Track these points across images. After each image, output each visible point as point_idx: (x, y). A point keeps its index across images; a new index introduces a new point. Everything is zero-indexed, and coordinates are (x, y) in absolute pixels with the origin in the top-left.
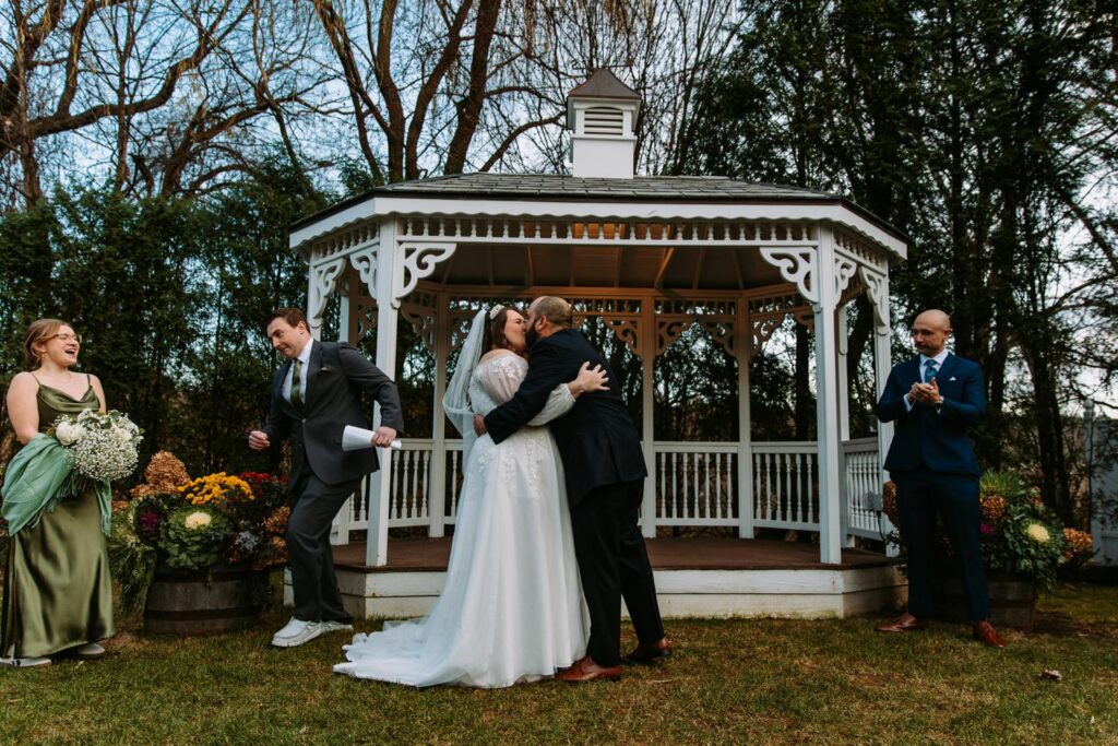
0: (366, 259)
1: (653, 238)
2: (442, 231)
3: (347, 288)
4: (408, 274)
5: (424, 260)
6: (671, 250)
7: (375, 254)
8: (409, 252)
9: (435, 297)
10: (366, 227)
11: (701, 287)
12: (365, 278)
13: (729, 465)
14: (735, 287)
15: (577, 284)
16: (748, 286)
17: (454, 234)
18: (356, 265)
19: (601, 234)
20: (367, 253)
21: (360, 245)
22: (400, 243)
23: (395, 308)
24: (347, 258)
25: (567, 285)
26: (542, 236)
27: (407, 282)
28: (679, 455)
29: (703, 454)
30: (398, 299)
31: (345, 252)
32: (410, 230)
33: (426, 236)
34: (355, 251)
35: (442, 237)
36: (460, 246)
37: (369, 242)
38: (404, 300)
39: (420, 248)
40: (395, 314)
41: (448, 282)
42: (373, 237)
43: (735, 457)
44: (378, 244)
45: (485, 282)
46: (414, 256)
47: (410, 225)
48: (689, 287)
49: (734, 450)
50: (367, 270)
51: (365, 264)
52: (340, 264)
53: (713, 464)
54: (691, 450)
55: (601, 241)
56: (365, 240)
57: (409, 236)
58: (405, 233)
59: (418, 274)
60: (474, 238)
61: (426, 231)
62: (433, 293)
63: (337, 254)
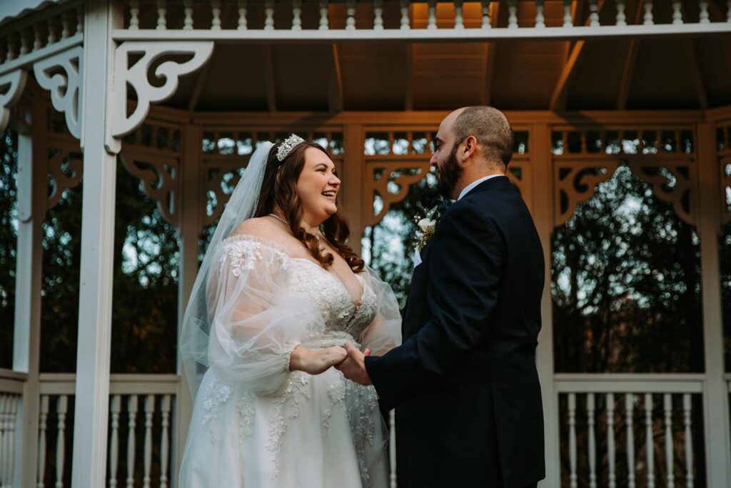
0: (60, 70)
1: (548, 24)
2: (188, 21)
3: (28, 119)
4: (132, 96)
5: (159, 71)
6: (579, 45)
7: (76, 62)
8: (133, 58)
9: (177, 133)
10: (59, 17)
11: (631, 106)
12: (60, 103)
13: (687, 414)
14: (693, 105)
15: (418, 108)
16: (715, 102)
17: (208, 26)
18: (44, 81)
19: (459, 20)
20: (63, 61)
21: (51, 48)
22: (119, 42)
23: (111, 154)
24: (28, 69)
25: (400, 107)
26: (358, 26)
27: (131, 110)
28: (600, 398)
29: (641, 395)
30: (116, 138)
31: (24, 59)
32: (134, 21)
33: (161, 31)
34: (42, 57)
35: (188, 31)
36: (219, 45)
37: (65, 42)
38: (126, 139)
39: (152, 51)
40: (112, 163)
41: (201, 107)
42: (72, 33)
43: (697, 399)
44: (81, 44)
45: (263, 107)
46: (143, 65)
47: (134, 12)
48: (611, 106)
49: (696, 388)
50: (63, 90)
51: (59, 80)
52: (15, 80)
53: (658, 413)
54: (619, 387)
55: (459, 32)
56: (57, 39)
57: (134, 31)
58: (126, 26)
59: (149, 95)
60: (242, 32)
61: (162, 21)
62: (176, 127)
63: (11, 64)
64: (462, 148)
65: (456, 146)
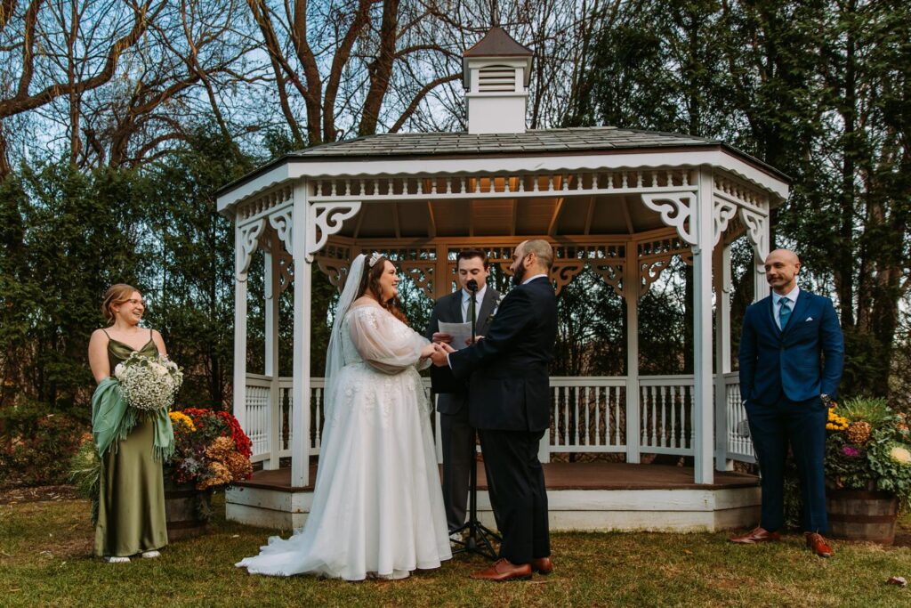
0: (281, 219)
1: (541, 190)
2: (348, 190)
3: (270, 245)
4: (319, 231)
5: (333, 218)
6: (560, 200)
7: (290, 214)
8: (319, 212)
9: (348, 250)
10: (281, 190)
11: (593, 232)
12: (282, 236)
13: (618, 397)
14: (625, 232)
16: (637, 230)
17: (358, 193)
18: (274, 225)
19: (492, 187)
20: (283, 213)
21: (278, 207)
22: (312, 203)
23: (308, 263)
24: (266, 218)
25: (466, 234)
26: (438, 192)
27: (318, 239)
30: (311, 254)
31: (264, 213)
32: (320, 191)
33: (334, 197)
34: (273, 212)
35: (348, 196)
36: (364, 203)
37: (285, 204)
38: (314, 254)
39: (329, 207)
40: (309, 268)
41: (360, 236)
42: (288, 199)
43: (623, 390)
44: (293, 205)
45: (393, 235)
46: (324, 215)
47: (320, 187)
48: (581, 233)
49: (623, 384)
50: (284, 229)
51: (282, 223)
52: (260, 224)
55: (493, 194)
56: (281, 202)
57: (320, 197)
58: (316, 194)
59: (328, 231)
60: (376, 197)
61: (334, 191)
62: (348, 247)
63: (258, 216)
64: (527, 259)
65: (524, 258)
